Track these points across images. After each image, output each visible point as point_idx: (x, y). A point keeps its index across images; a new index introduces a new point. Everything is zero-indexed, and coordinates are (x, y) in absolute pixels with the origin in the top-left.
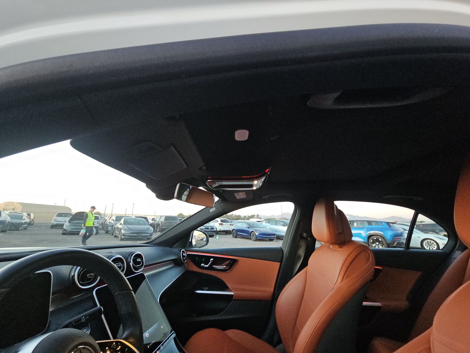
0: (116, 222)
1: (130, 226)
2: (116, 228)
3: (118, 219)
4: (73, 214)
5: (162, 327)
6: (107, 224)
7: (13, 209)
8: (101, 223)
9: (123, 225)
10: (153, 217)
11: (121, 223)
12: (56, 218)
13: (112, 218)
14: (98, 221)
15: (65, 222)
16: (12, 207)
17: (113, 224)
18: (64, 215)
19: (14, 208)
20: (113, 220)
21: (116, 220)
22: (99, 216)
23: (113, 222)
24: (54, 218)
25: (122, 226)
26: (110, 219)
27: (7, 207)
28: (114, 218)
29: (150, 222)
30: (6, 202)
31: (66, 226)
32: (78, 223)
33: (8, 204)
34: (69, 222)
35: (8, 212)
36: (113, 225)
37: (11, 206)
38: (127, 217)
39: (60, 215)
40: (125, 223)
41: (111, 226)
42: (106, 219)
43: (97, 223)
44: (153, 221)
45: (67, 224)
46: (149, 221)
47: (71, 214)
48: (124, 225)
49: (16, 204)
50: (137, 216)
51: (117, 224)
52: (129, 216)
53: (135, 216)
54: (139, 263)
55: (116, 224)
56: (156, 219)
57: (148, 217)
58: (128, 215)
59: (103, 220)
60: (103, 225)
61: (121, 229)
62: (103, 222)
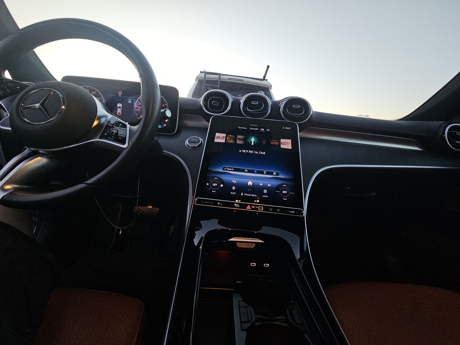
5: (284, 192)
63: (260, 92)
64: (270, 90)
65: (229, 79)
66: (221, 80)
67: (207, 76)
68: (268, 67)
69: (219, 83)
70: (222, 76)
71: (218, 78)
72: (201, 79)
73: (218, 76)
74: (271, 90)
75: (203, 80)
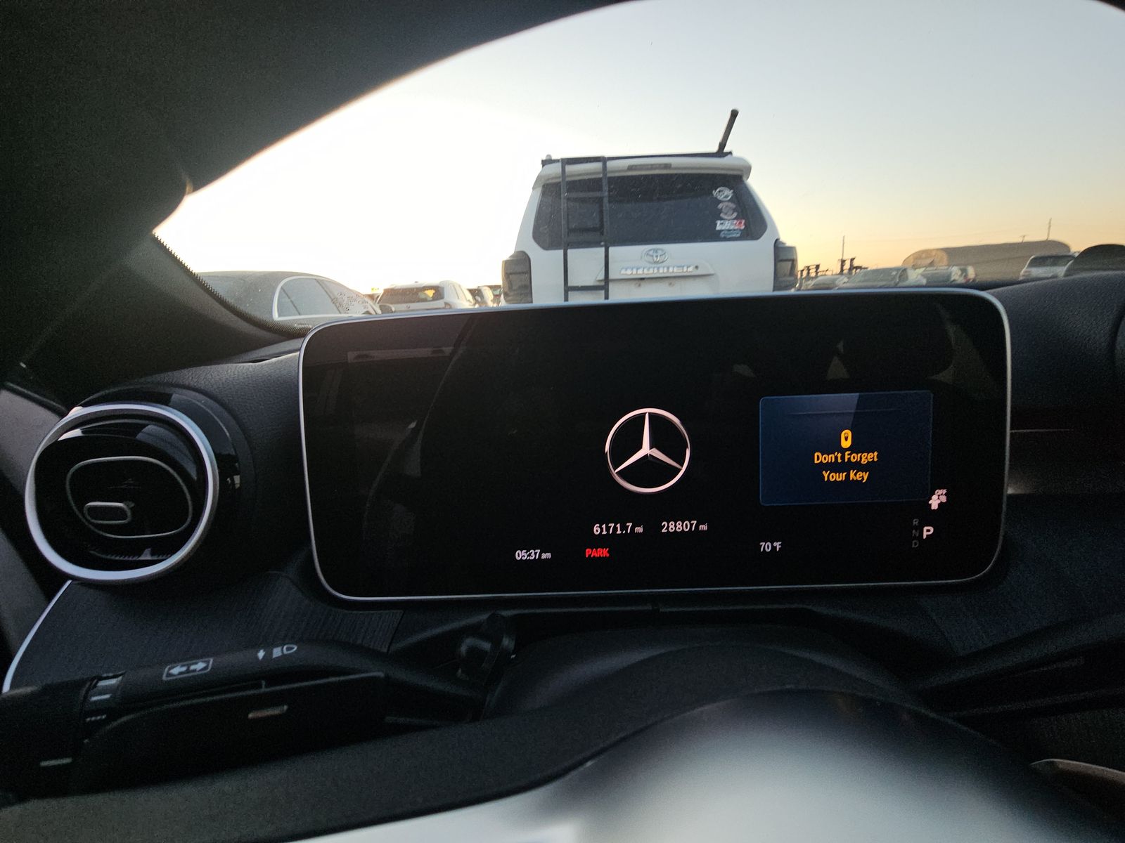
4: (1077, 255)
7: (931, 264)
12: (1029, 272)
16: (929, 261)
18: (1050, 260)
19: (932, 262)
24: (1024, 270)
27: (919, 262)
30: (914, 254)
33: (919, 256)
35: (921, 271)
37: (926, 258)
39: (1039, 262)
47: (1070, 256)
49: (934, 254)
63: (719, 192)
64: (744, 179)
65: (631, 168)
66: (609, 175)
67: (569, 168)
68: (734, 114)
69: (605, 182)
70: (610, 164)
71: (601, 170)
72: (550, 181)
73: (598, 165)
74: (748, 178)
75: (560, 183)
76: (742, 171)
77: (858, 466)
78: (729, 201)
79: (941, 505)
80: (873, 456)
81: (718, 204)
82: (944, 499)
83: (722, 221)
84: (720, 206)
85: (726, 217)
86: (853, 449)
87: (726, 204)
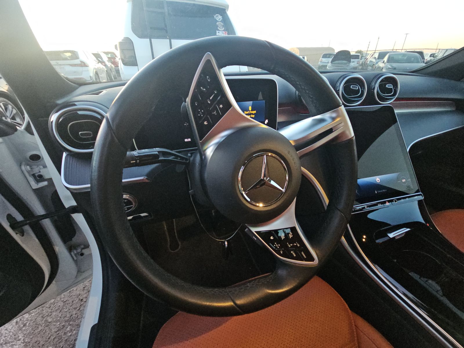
0: (377, 60)
1: (395, 65)
2: (376, 67)
3: (382, 55)
4: (335, 54)
5: (404, 181)
6: (367, 64)
8: (361, 63)
9: (385, 63)
10: (433, 52)
11: (384, 61)
12: (322, 60)
13: (374, 56)
14: (358, 61)
15: (328, 63)
17: (374, 63)
18: (328, 56)
20: (375, 58)
21: (378, 58)
22: (360, 54)
23: (374, 60)
24: (320, 59)
25: (384, 65)
26: (372, 57)
28: (376, 55)
29: (426, 60)
31: (329, 67)
32: (339, 63)
34: (332, 62)
36: (374, 65)
38: (394, 52)
39: (325, 56)
40: (388, 61)
41: (371, 66)
42: (367, 58)
43: (357, 63)
44: (432, 58)
45: (329, 64)
46: (426, 58)
48: (387, 63)
50: (408, 50)
51: (379, 63)
52: (397, 51)
53: (406, 50)
54: (390, 91)
55: (377, 63)
56: (436, 55)
57: (425, 52)
58: (395, 51)
59: (363, 60)
60: (363, 65)
61: (383, 68)
62: (364, 62)
63: (217, 16)
64: (226, 11)
76: (225, 7)
77: (253, 114)
78: (220, 21)
79: (267, 123)
80: (255, 112)
81: (217, 22)
82: (267, 122)
83: (218, 31)
84: (217, 23)
85: (220, 29)
86: (252, 110)
87: (220, 22)
